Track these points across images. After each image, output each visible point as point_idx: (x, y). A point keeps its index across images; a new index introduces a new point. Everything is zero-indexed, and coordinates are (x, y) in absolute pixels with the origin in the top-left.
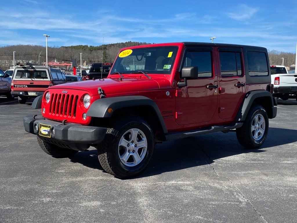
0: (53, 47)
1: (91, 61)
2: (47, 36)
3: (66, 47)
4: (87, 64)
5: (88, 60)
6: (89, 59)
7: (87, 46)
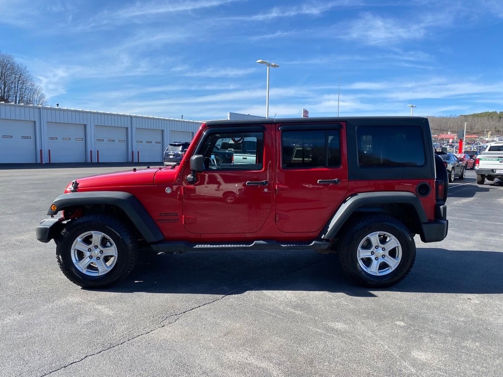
0: (449, 117)
1: (498, 131)
2: (412, 107)
3: (465, 116)
4: (492, 135)
5: (494, 130)
6: (495, 128)
7: (496, 113)
